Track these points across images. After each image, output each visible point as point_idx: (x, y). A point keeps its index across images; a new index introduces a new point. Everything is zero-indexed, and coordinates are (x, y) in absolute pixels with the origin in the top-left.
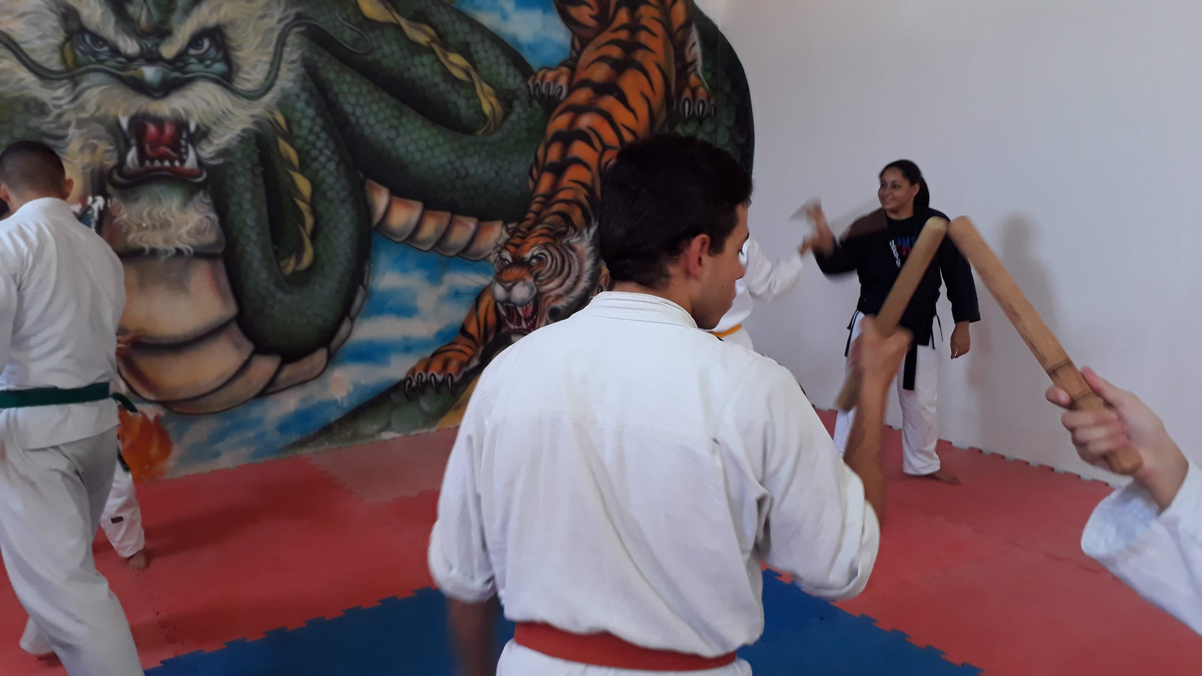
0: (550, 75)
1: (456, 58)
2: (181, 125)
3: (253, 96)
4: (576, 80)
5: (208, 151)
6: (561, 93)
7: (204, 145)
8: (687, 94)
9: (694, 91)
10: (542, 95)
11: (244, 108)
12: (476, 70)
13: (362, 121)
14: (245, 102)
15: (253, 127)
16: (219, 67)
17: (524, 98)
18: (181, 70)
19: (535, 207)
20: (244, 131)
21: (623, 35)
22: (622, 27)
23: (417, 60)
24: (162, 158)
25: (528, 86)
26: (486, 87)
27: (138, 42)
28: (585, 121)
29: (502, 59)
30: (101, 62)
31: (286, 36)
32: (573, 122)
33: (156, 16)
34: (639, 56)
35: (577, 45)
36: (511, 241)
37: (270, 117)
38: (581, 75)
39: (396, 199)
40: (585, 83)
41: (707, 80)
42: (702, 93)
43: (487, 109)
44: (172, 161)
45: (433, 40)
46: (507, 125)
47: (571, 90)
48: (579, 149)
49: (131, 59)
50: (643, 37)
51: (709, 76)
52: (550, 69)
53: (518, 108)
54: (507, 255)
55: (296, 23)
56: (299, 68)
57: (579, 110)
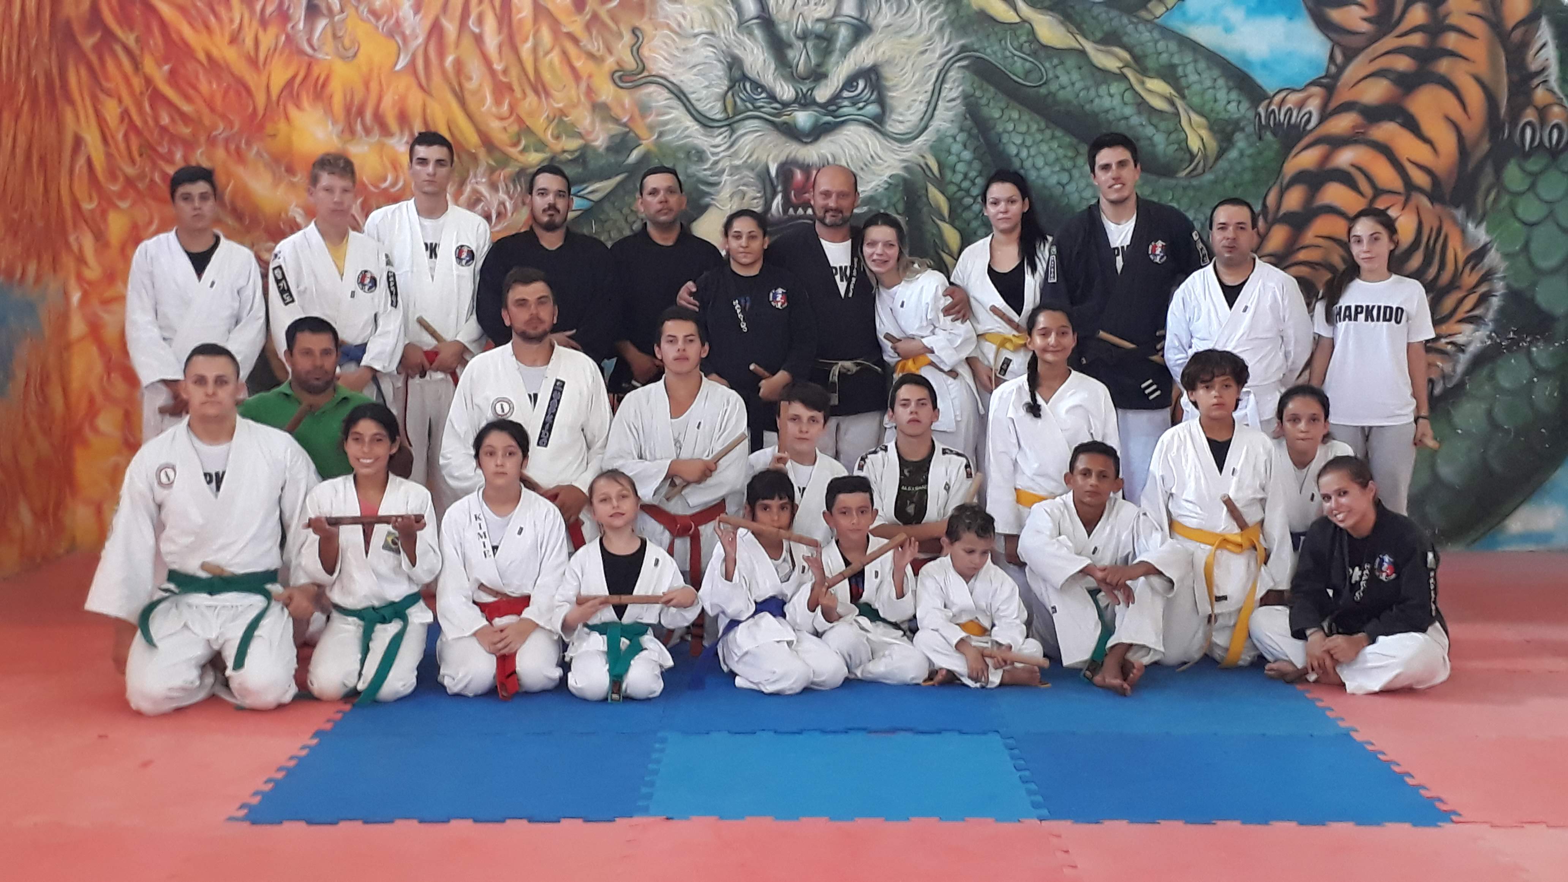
0: (1293, 98)
1: (1157, 85)
3: (904, 139)
4: (1333, 105)
6: (1308, 121)
8: (1530, 115)
9: (1543, 112)
10: (1278, 124)
11: (893, 151)
12: (1183, 97)
13: (1028, 164)
14: (896, 146)
15: (902, 173)
16: (872, 109)
17: (1250, 129)
18: (833, 113)
20: (892, 177)
21: (1420, 38)
22: (1416, 29)
23: (1103, 89)
25: (1258, 115)
26: (1195, 118)
27: (794, 87)
28: (1345, 157)
29: (1221, 82)
30: (757, 108)
31: (947, 70)
32: (1326, 158)
33: (814, 60)
34: (1444, 67)
35: (1340, 58)
37: (922, 161)
38: (1346, 95)
40: (1348, 107)
42: (1558, 114)
43: (1194, 144)
45: (1126, 65)
46: (1223, 164)
47: (1324, 118)
48: (1334, 194)
49: (785, 105)
50: (1452, 41)
52: (1294, 90)
53: (1240, 141)
55: (959, 56)
56: (959, 107)
57: (1337, 143)
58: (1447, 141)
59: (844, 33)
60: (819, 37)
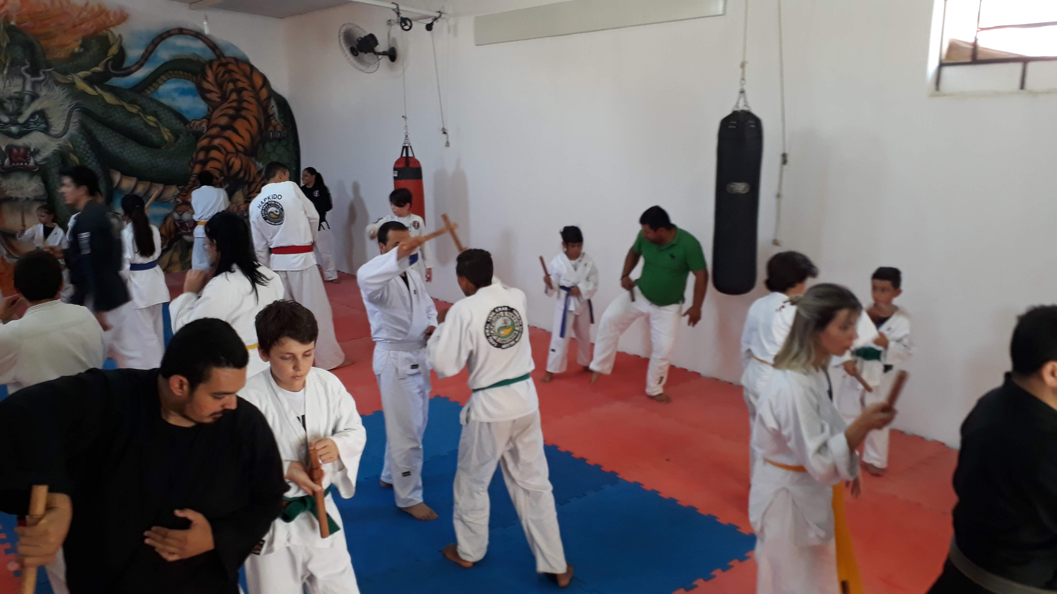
0: (198, 123)
1: (151, 118)
2: (27, 149)
3: (58, 137)
4: (211, 125)
5: (39, 158)
6: (203, 131)
7: (37, 156)
8: (271, 128)
9: (275, 127)
10: (194, 131)
11: (54, 141)
12: (161, 122)
13: (108, 145)
14: (55, 139)
15: (58, 149)
16: (43, 126)
17: (185, 133)
18: (26, 127)
19: (192, 179)
20: (54, 150)
21: (234, 104)
22: (233, 101)
23: (132, 120)
24: (20, 162)
25: (186, 128)
26: (166, 129)
27: (9, 117)
28: (217, 142)
29: (173, 118)
31: (72, 112)
32: (210, 142)
33: (16, 107)
34: (244, 113)
35: (211, 110)
36: (181, 194)
37: (66, 145)
38: (214, 122)
39: (123, 176)
40: (215, 126)
41: (282, 123)
42: (279, 128)
43: (166, 138)
44: (24, 163)
45: (139, 111)
46: (177, 145)
47: (209, 128)
48: (214, 154)
49: (6, 124)
50: (245, 105)
51: (282, 120)
52: (197, 120)
53: (182, 138)
54: (179, 200)
55: (76, 107)
56: (77, 125)
57: (213, 137)
58: (247, 136)
59: (27, 98)
60: (17, 99)
